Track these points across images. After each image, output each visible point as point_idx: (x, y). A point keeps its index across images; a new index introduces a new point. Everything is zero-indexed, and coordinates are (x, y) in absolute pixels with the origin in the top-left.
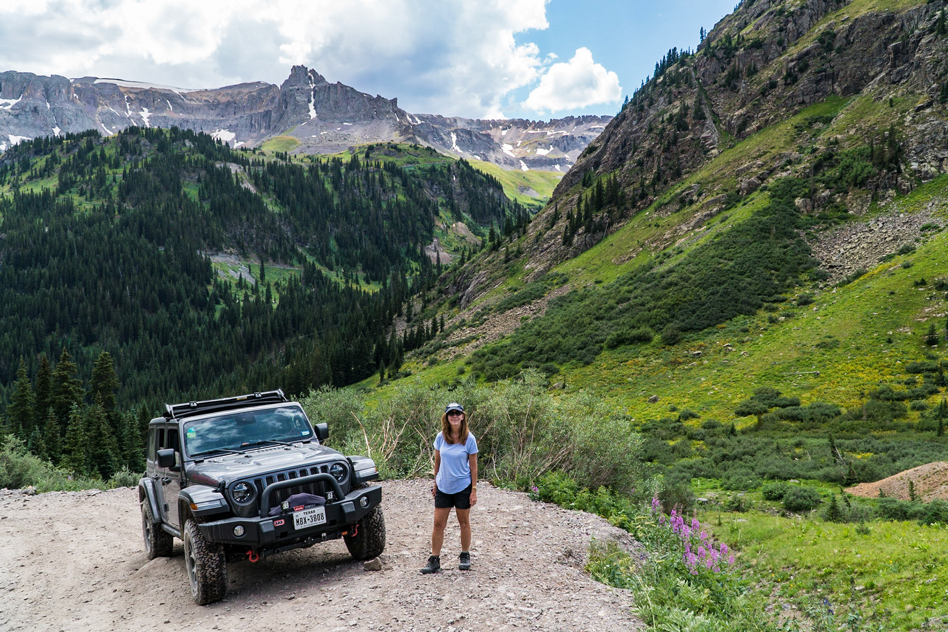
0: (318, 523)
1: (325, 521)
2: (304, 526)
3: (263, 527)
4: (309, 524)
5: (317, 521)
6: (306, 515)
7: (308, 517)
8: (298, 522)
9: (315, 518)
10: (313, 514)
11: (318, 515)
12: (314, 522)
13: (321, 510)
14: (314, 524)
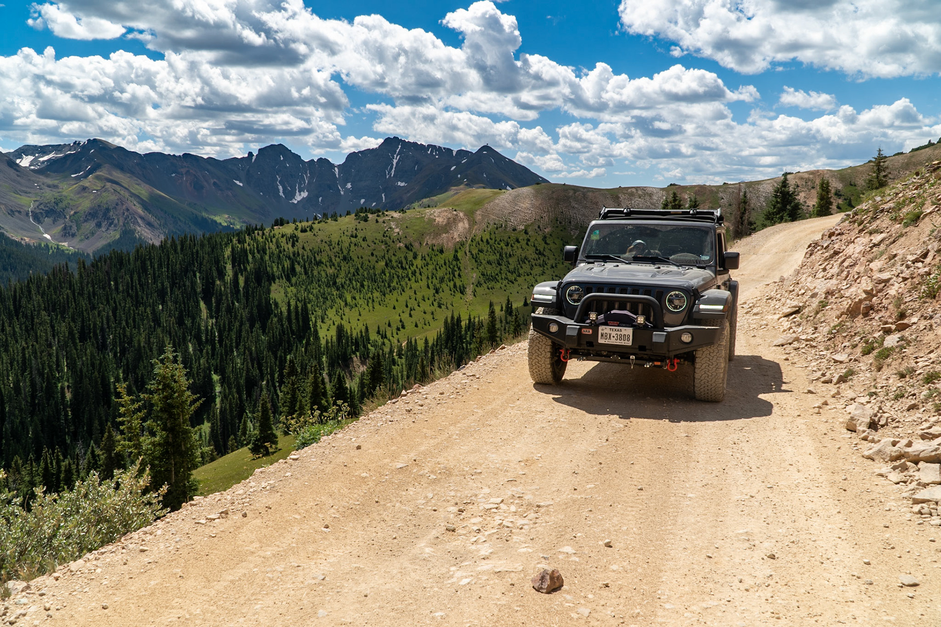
0: (623, 343)
1: (630, 343)
2: (607, 342)
3: (567, 330)
4: (613, 341)
5: (622, 341)
6: (611, 332)
7: (613, 333)
8: (602, 335)
9: (621, 337)
10: (619, 333)
11: (625, 335)
12: (618, 341)
13: (629, 331)
14: (618, 343)
